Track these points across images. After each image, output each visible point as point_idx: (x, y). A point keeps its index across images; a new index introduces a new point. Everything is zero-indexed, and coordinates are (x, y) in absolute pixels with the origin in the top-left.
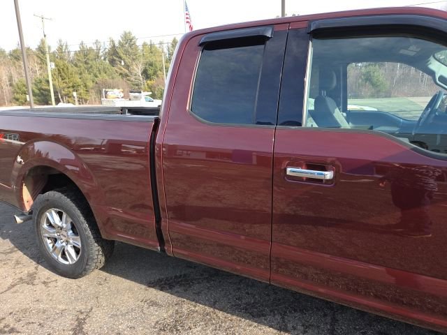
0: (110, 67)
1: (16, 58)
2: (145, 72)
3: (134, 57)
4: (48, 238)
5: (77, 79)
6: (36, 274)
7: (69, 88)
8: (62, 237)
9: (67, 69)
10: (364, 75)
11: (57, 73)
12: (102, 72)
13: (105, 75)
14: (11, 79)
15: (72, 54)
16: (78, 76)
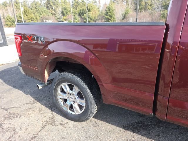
0: (47, 10)
1: (5, 6)
2: (62, 12)
3: (57, 5)
4: (61, 99)
5: (32, 15)
6: (54, 118)
7: (29, 19)
8: (70, 99)
9: (28, 11)
10: (162, 15)
11: (24, 13)
12: (43, 12)
13: (45, 14)
14: (3, 15)
15: (30, 4)
16: (33, 14)
